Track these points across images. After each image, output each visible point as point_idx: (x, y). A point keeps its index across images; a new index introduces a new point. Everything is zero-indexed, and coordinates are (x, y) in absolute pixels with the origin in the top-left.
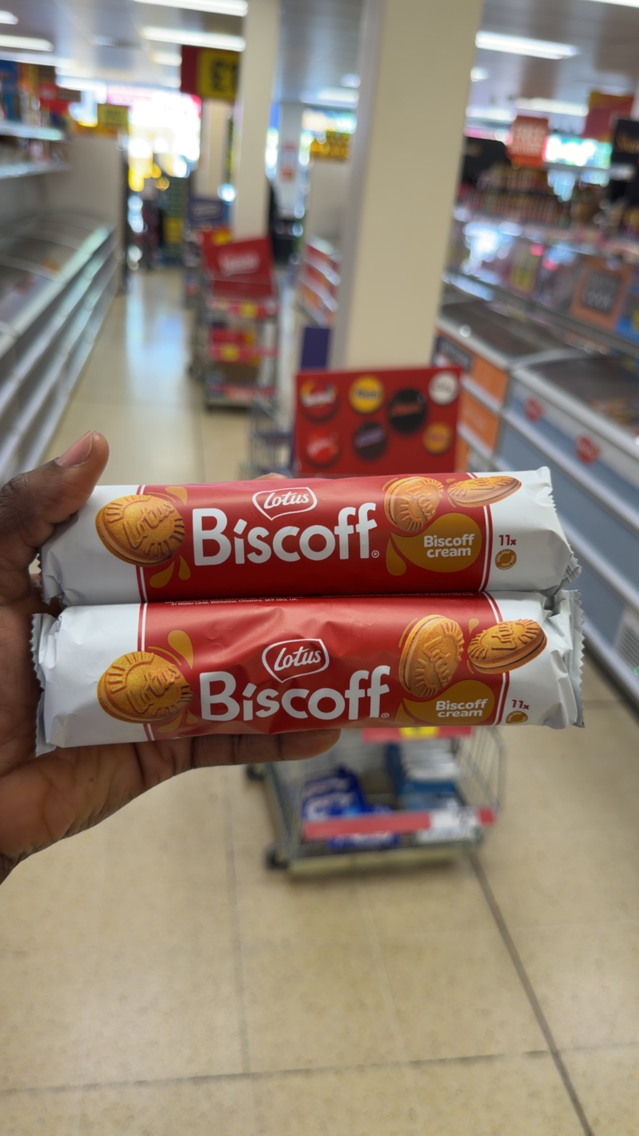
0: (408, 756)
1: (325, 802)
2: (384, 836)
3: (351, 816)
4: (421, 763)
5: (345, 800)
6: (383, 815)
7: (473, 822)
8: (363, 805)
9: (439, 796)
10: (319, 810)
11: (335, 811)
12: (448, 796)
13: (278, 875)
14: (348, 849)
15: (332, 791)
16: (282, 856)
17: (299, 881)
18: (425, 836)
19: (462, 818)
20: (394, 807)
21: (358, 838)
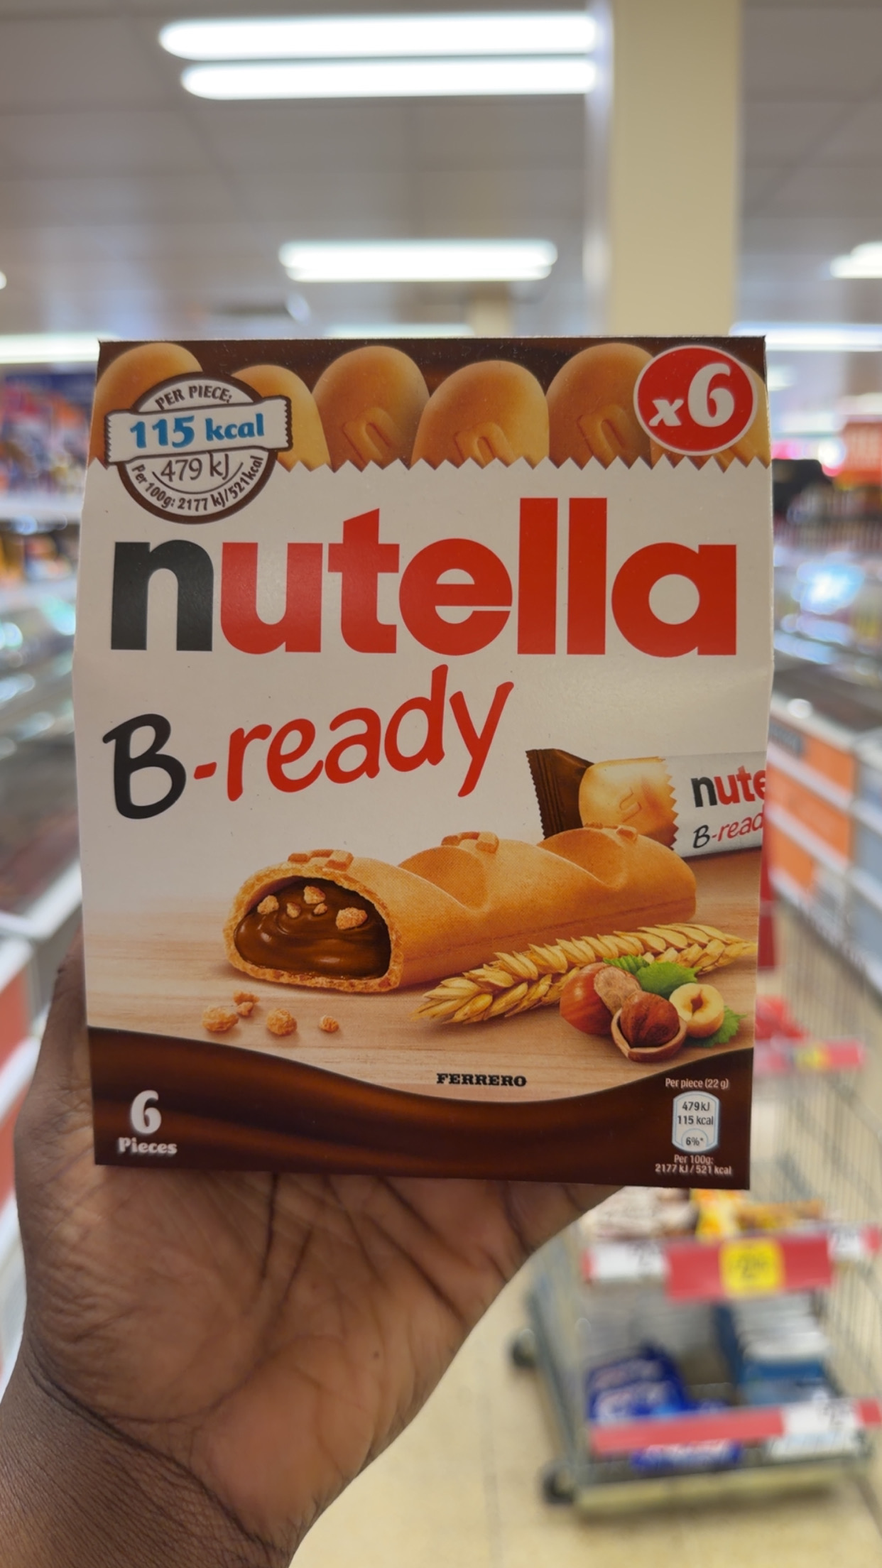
0: (747, 1325)
1: (625, 1397)
2: (717, 1448)
3: (666, 1419)
4: (766, 1334)
5: (655, 1393)
6: (711, 1415)
7: (851, 1422)
8: (683, 1400)
9: (800, 1385)
10: (616, 1410)
11: (642, 1410)
12: (814, 1385)
13: (561, 1513)
14: (663, 1470)
15: (634, 1381)
16: (566, 1483)
17: (594, 1521)
18: (781, 1448)
19: (833, 1417)
20: (731, 1401)
21: (677, 1452)
